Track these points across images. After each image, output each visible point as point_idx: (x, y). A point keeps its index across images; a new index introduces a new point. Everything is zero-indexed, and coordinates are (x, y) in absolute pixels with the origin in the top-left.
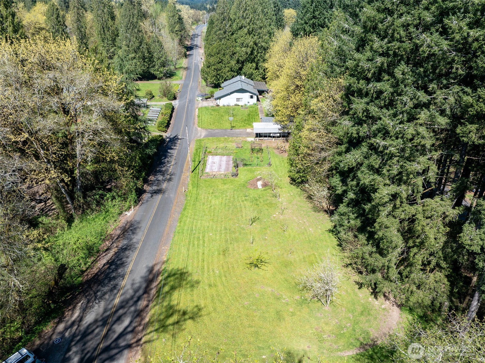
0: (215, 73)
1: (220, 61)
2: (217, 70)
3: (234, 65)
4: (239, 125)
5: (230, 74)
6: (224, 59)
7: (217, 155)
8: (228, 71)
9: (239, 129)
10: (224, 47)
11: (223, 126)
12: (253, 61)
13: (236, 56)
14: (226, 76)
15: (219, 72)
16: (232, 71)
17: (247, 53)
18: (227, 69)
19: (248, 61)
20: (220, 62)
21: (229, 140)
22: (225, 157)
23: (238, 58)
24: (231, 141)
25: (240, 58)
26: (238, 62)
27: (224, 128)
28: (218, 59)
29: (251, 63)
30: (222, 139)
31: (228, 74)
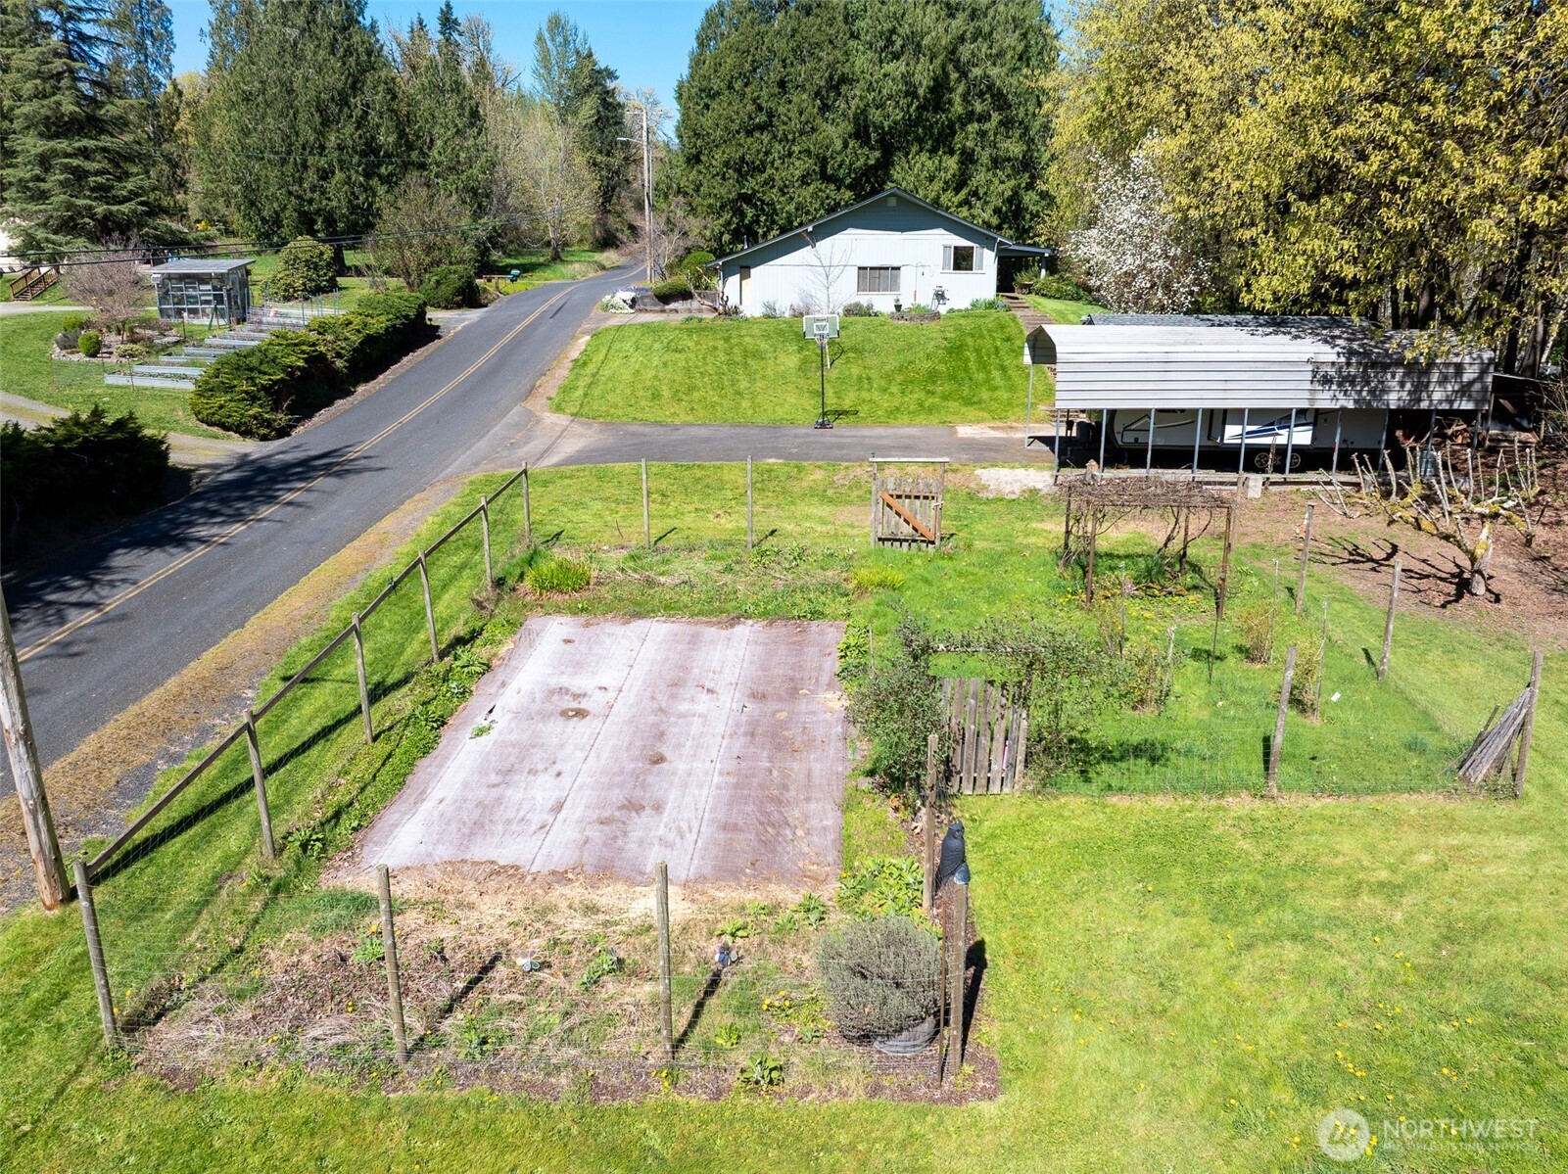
0: (727, 190)
1: (762, 118)
2: (743, 168)
3: (838, 144)
4: (885, 403)
5: (815, 195)
6: (781, 110)
7: (638, 611)
8: (804, 180)
9: (886, 424)
10: (782, 46)
11: (755, 407)
12: (942, 141)
13: (854, 98)
14: (791, 208)
15: (752, 184)
16: (826, 178)
17: (911, 93)
18: (800, 167)
19: (920, 141)
20: (762, 128)
21: (797, 488)
22: (744, 631)
23: (864, 112)
24: (820, 495)
25: (875, 115)
26: (861, 132)
27: (762, 419)
28: (750, 107)
29: (933, 151)
30: (737, 474)
31: (805, 194)
